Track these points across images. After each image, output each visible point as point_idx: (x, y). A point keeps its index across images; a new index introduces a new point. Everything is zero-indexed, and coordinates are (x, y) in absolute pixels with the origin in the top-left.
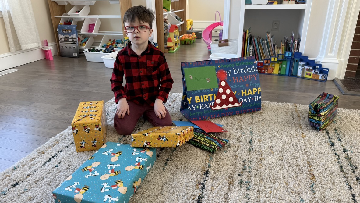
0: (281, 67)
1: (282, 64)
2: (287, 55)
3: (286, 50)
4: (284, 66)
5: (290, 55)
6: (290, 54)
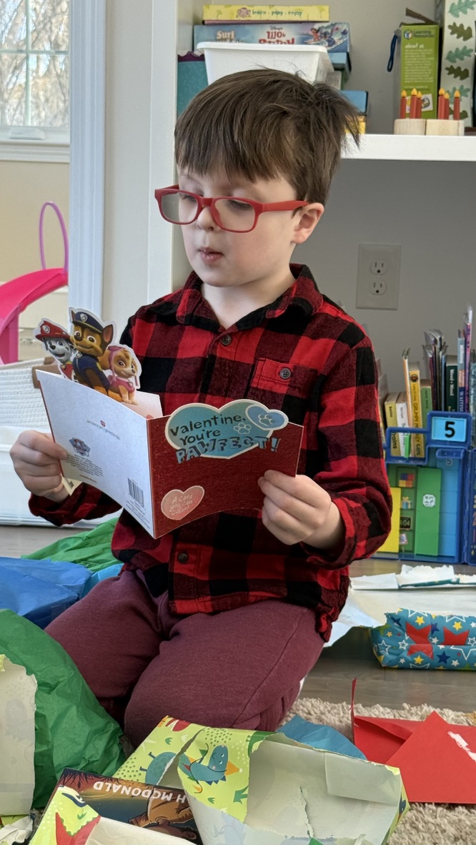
0: (414, 510)
1: (415, 488)
2: (439, 432)
3: (437, 407)
4: (429, 501)
5: (460, 436)
6: (460, 426)
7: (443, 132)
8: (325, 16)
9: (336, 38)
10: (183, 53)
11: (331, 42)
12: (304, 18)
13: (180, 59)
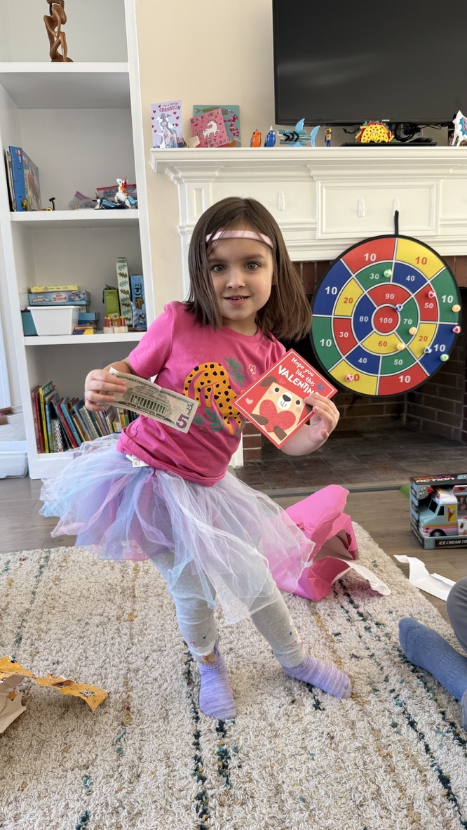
7: (120, 332)
8: (76, 289)
9: (81, 296)
10: (23, 309)
11: (80, 297)
12: (68, 289)
13: (22, 312)
